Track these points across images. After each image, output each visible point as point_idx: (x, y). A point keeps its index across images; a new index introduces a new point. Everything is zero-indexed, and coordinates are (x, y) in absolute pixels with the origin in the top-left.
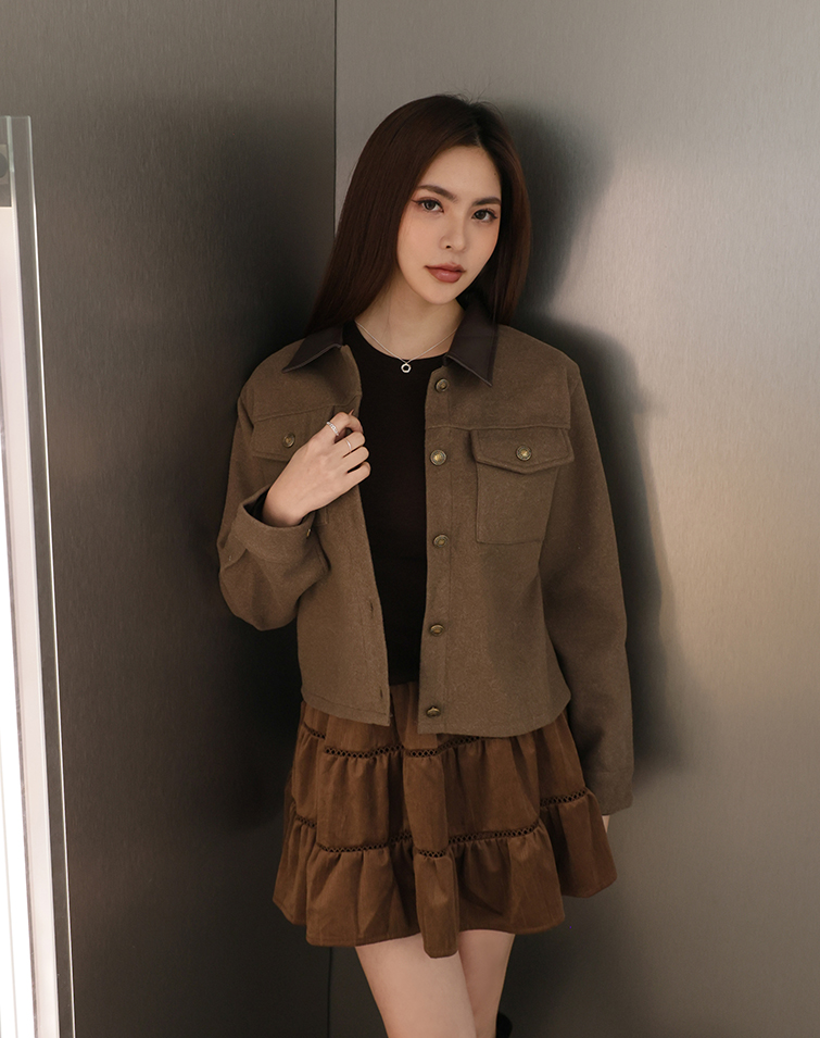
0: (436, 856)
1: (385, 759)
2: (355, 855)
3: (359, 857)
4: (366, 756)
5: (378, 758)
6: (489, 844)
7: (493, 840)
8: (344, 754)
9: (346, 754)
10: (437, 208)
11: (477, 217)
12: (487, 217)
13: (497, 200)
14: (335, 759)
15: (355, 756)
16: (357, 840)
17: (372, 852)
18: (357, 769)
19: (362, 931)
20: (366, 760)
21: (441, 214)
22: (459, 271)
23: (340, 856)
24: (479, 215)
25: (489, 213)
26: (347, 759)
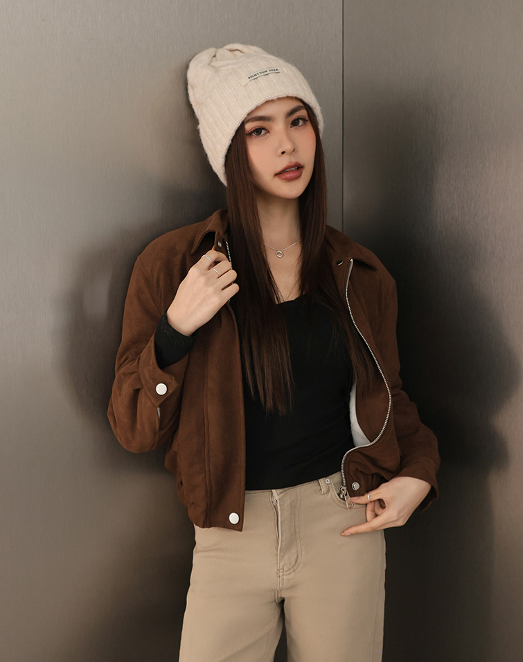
10: (263, 132)
11: (294, 125)
12: (301, 122)
13: (302, 107)
21: (268, 134)
22: (299, 167)
24: (295, 123)
25: (301, 119)
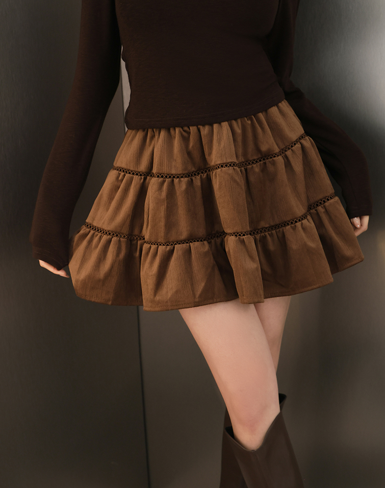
0: (244, 235)
1: (198, 177)
2: (185, 246)
3: (188, 247)
4: (186, 177)
5: (193, 178)
6: (271, 235)
7: (274, 232)
8: (170, 177)
9: (172, 177)
14: (164, 181)
15: (178, 177)
16: (184, 235)
17: (197, 244)
18: (181, 185)
19: (197, 296)
20: (186, 179)
23: (174, 247)
26: (173, 180)
